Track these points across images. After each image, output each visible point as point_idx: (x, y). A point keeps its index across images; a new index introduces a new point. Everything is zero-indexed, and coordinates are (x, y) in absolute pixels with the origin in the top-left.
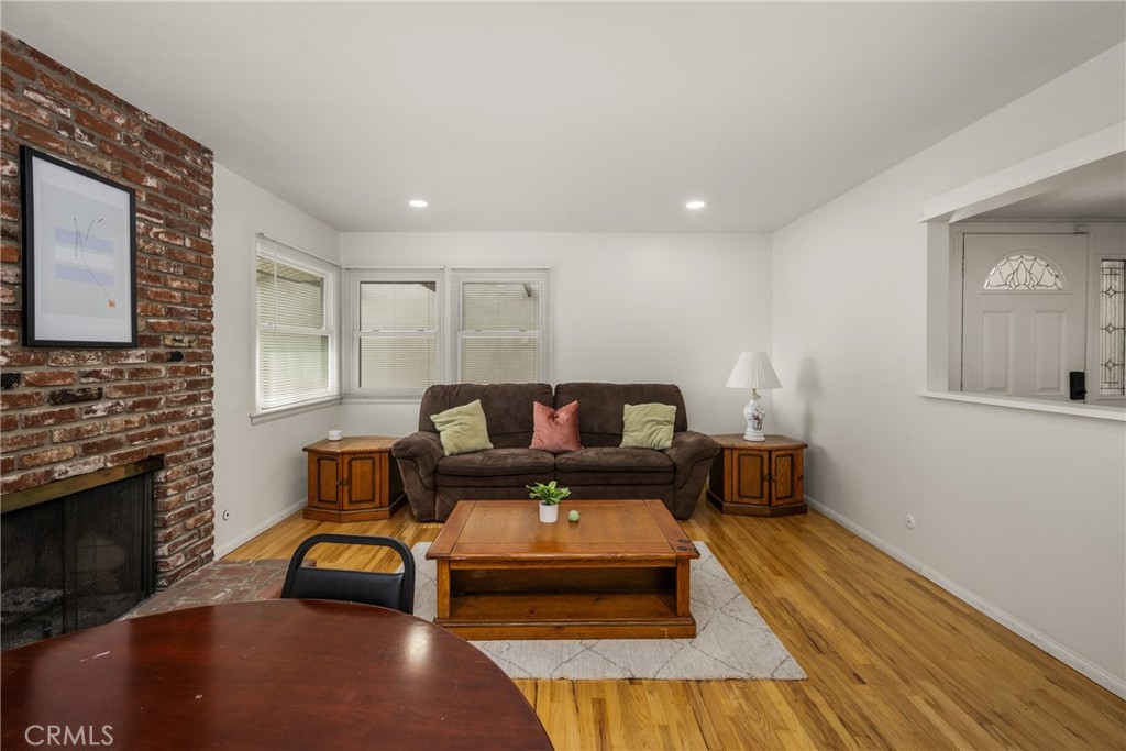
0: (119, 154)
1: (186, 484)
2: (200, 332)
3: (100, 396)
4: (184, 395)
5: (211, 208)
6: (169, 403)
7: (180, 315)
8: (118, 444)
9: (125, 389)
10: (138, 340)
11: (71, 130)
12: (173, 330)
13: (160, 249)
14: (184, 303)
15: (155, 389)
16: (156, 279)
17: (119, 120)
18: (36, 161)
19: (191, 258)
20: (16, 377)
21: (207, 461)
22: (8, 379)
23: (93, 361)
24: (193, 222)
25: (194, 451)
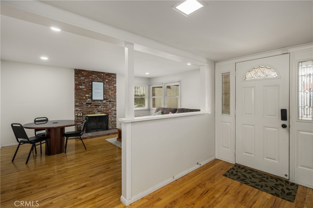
0: (102, 78)
1: (111, 118)
2: (114, 98)
3: (100, 106)
4: (112, 106)
5: (116, 81)
6: (109, 107)
7: (111, 96)
8: (102, 111)
9: (103, 105)
10: (104, 99)
11: (97, 78)
12: (110, 98)
13: (108, 88)
14: (112, 94)
15: (107, 105)
16: (107, 92)
17: (102, 75)
18: (93, 82)
19: (113, 89)
20: (92, 103)
21: (115, 115)
22: (91, 104)
23: (99, 102)
24: (113, 84)
25: (113, 114)
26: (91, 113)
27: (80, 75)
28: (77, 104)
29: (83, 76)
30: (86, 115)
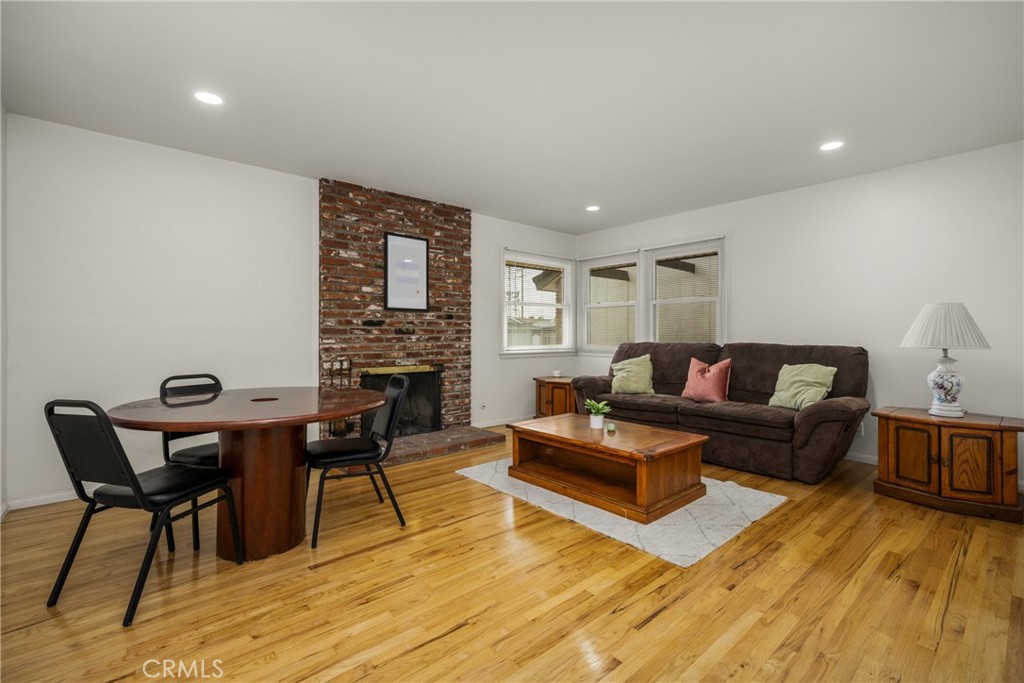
0: (423, 224)
1: (454, 382)
2: (464, 304)
3: (413, 333)
4: (454, 336)
5: (470, 240)
6: (446, 339)
7: (452, 296)
8: (421, 355)
9: (425, 331)
10: (429, 308)
11: (403, 220)
12: (448, 303)
13: (442, 265)
14: (454, 290)
15: (439, 332)
16: (439, 279)
17: (423, 210)
18: (389, 237)
19: (458, 267)
20: (383, 322)
21: (467, 371)
22: (380, 323)
23: (411, 317)
24: (459, 249)
25: (459, 366)
26: (381, 361)
27: (340, 205)
28: (331, 323)
29: (354, 210)
30: (365, 370)
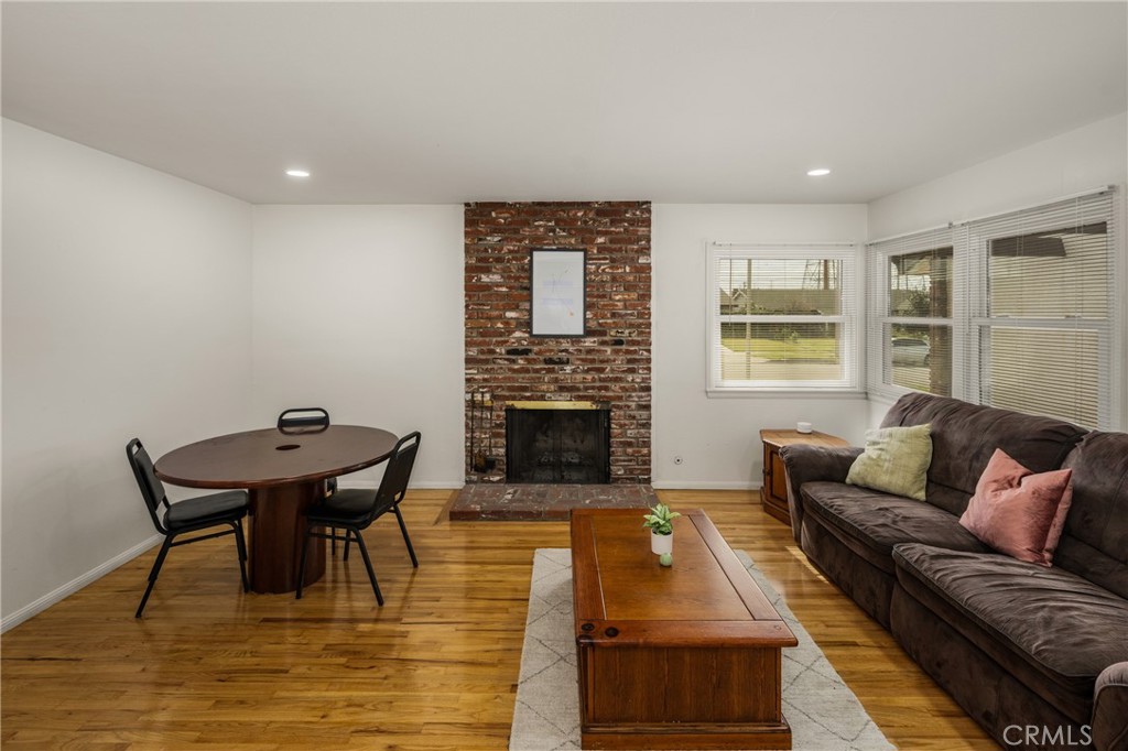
0: (580, 231)
1: (625, 425)
2: (639, 326)
3: (567, 362)
4: (625, 367)
5: (649, 241)
6: (612, 371)
7: (621, 316)
9: (582, 360)
10: (589, 332)
11: (554, 231)
12: (616, 325)
13: (606, 278)
14: (626, 308)
15: (602, 362)
16: (604, 296)
17: (580, 214)
18: (535, 253)
19: (631, 278)
20: (530, 351)
21: (644, 413)
22: (526, 352)
23: (565, 345)
24: (631, 255)
25: (633, 405)
26: (528, 394)
27: (482, 228)
28: (473, 352)
29: (496, 230)
30: (509, 403)
